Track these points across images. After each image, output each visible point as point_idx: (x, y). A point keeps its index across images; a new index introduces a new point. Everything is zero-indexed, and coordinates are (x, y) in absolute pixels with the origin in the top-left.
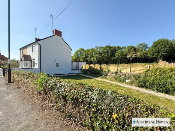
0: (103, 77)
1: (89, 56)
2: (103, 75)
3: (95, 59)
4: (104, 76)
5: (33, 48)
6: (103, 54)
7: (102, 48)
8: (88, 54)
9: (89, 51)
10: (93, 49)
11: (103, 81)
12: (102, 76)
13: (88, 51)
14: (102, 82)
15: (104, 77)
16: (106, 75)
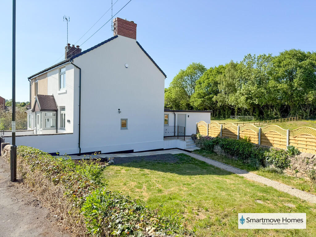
0: (269, 171)
1: (221, 88)
2: (271, 162)
3: (243, 98)
4: (272, 167)
5: (62, 76)
6: (272, 83)
7: (268, 59)
8: (216, 84)
9: (222, 70)
10: (234, 66)
11: (271, 188)
12: (266, 169)
13: (219, 72)
14: (267, 190)
15: (274, 171)
16: (284, 165)
